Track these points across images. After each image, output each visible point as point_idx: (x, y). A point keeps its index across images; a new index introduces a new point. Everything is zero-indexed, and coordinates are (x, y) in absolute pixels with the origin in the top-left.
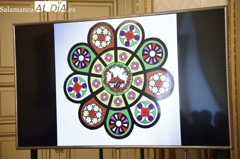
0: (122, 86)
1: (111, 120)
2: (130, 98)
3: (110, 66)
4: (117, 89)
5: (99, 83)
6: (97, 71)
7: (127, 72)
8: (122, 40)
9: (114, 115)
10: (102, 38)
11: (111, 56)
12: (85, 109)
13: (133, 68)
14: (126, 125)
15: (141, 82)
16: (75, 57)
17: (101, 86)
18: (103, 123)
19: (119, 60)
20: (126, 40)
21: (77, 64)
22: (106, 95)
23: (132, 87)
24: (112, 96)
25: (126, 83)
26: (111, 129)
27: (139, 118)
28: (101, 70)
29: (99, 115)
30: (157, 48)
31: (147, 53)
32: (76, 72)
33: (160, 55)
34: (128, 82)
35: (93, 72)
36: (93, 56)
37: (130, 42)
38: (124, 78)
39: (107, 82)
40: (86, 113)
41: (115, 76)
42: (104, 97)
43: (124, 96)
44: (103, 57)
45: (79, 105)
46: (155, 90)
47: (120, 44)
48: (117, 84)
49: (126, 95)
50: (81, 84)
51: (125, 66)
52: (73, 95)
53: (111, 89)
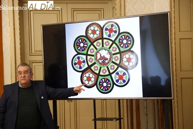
0: (107, 61)
1: (100, 82)
2: (111, 69)
3: (99, 49)
4: (104, 63)
5: (92, 60)
6: (91, 52)
7: (110, 53)
8: (106, 34)
9: (102, 79)
10: (94, 32)
11: (100, 43)
12: (85, 76)
13: (113, 50)
14: (109, 85)
15: (118, 59)
16: (78, 44)
17: (94, 62)
18: (96, 84)
19: (105, 46)
20: (109, 33)
21: (79, 48)
22: (97, 67)
23: (113, 62)
24: (101, 68)
25: (109, 59)
26: (100, 88)
27: (117, 81)
28: (93, 52)
29: (93, 79)
30: (128, 38)
31: (122, 41)
32: (79, 54)
33: (129, 42)
34: (110, 59)
35: (89, 53)
36: (89, 43)
37: (111, 34)
38: (108, 56)
39: (98, 59)
40: (85, 78)
41: (102, 56)
42: (96, 68)
44: (95, 44)
45: (81, 73)
46: (126, 64)
47: (105, 36)
48: (103, 61)
49: (109, 67)
50: (82, 61)
51: (108, 49)
52: (77, 67)
53: (100, 63)
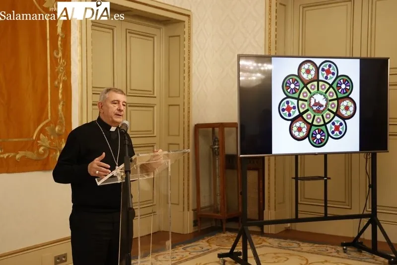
0: (322, 109)
1: (313, 134)
2: (326, 118)
3: (313, 93)
4: (318, 111)
5: (305, 106)
6: (304, 96)
7: (327, 99)
8: (323, 75)
9: (315, 130)
10: (308, 71)
11: (315, 86)
12: (294, 125)
13: (329, 95)
15: (335, 106)
16: (288, 85)
17: (306, 108)
18: (307, 136)
19: (320, 89)
20: (325, 75)
22: (310, 115)
23: (329, 110)
24: (314, 116)
25: (324, 106)
26: (313, 141)
27: (333, 132)
28: (307, 96)
29: (304, 130)
30: (346, 82)
31: (340, 85)
32: (288, 97)
33: (348, 88)
34: (326, 106)
35: (301, 97)
36: (302, 85)
37: (329, 76)
38: (323, 102)
39: (311, 105)
40: (295, 129)
41: (317, 101)
42: (309, 117)
43: (323, 116)
44: (309, 86)
45: (290, 122)
46: (344, 112)
47: (321, 78)
48: (318, 107)
49: (324, 115)
50: (292, 106)
51: (324, 94)
52: (285, 114)
53: (314, 111)
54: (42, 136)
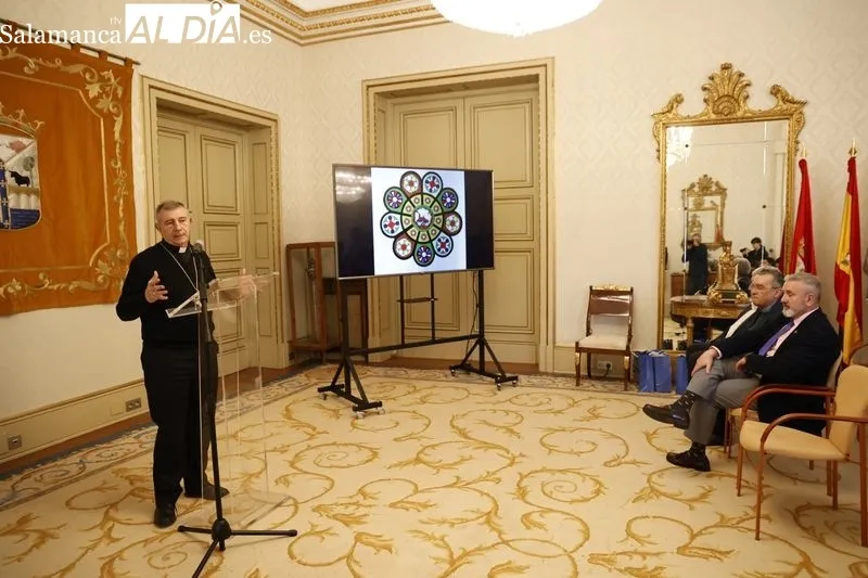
0: (427, 224)
1: (418, 252)
2: (432, 234)
3: (417, 207)
4: (423, 227)
5: (409, 221)
6: (407, 211)
7: (432, 214)
8: (427, 187)
9: (420, 248)
10: (411, 184)
11: (419, 200)
12: (398, 243)
13: (434, 210)
14: (429, 255)
15: (440, 221)
16: (390, 198)
17: (410, 224)
18: (412, 254)
19: (425, 203)
20: (429, 188)
21: (391, 205)
22: (415, 231)
23: (434, 225)
24: (419, 232)
25: (429, 222)
26: (419, 259)
27: (439, 250)
28: (410, 210)
29: (409, 248)
30: (451, 196)
31: (445, 199)
32: (390, 212)
33: (453, 201)
34: (431, 221)
35: (405, 212)
36: (405, 199)
37: (433, 189)
38: (428, 217)
39: (416, 221)
40: (398, 247)
41: (421, 216)
42: (413, 233)
43: (428, 232)
44: (412, 199)
45: (393, 239)
46: (450, 228)
47: (425, 190)
48: (423, 223)
49: (430, 231)
50: (395, 221)
51: (429, 208)
52: (388, 231)
53: (419, 226)
54: (100, 262)
